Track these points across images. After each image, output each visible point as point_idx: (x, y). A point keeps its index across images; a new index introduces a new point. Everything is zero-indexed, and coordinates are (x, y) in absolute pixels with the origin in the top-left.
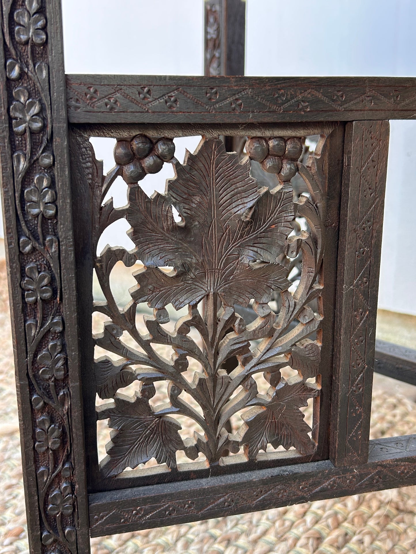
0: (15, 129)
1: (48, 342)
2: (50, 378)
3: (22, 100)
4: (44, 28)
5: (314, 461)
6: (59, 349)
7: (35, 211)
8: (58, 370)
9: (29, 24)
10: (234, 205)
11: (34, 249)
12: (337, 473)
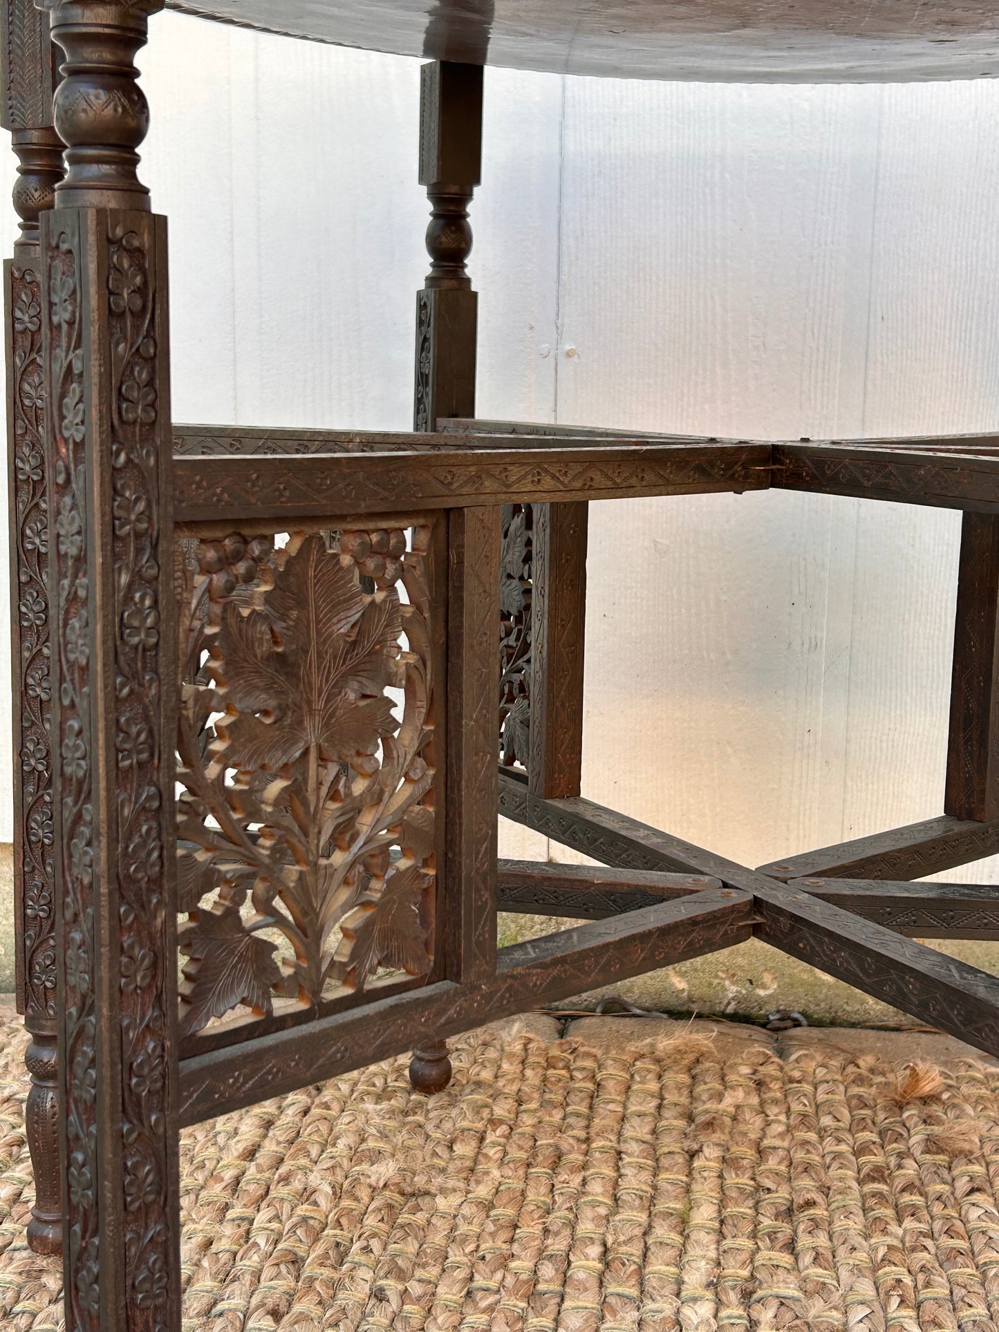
0: (118, 533)
1: (141, 826)
2: (142, 878)
3: (127, 494)
4: (152, 405)
5: (429, 983)
6: (154, 834)
7: (136, 640)
8: (153, 865)
9: (138, 399)
10: (335, 620)
11: (132, 691)
12: (464, 994)
